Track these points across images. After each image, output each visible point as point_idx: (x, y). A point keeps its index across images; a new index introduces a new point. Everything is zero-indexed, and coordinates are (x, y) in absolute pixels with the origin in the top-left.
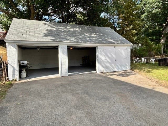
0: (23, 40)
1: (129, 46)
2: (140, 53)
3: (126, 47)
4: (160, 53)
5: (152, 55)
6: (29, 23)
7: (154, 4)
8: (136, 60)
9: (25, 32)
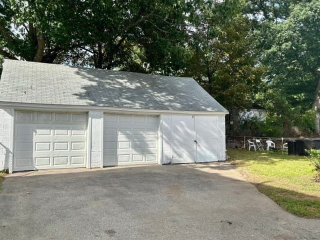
0: (26, 102)
1: (222, 115)
2: (265, 129)
3: (217, 118)
4: (311, 129)
5: (295, 135)
6: (34, 70)
7: (283, 32)
8: (252, 144)
9: (29, 86)
